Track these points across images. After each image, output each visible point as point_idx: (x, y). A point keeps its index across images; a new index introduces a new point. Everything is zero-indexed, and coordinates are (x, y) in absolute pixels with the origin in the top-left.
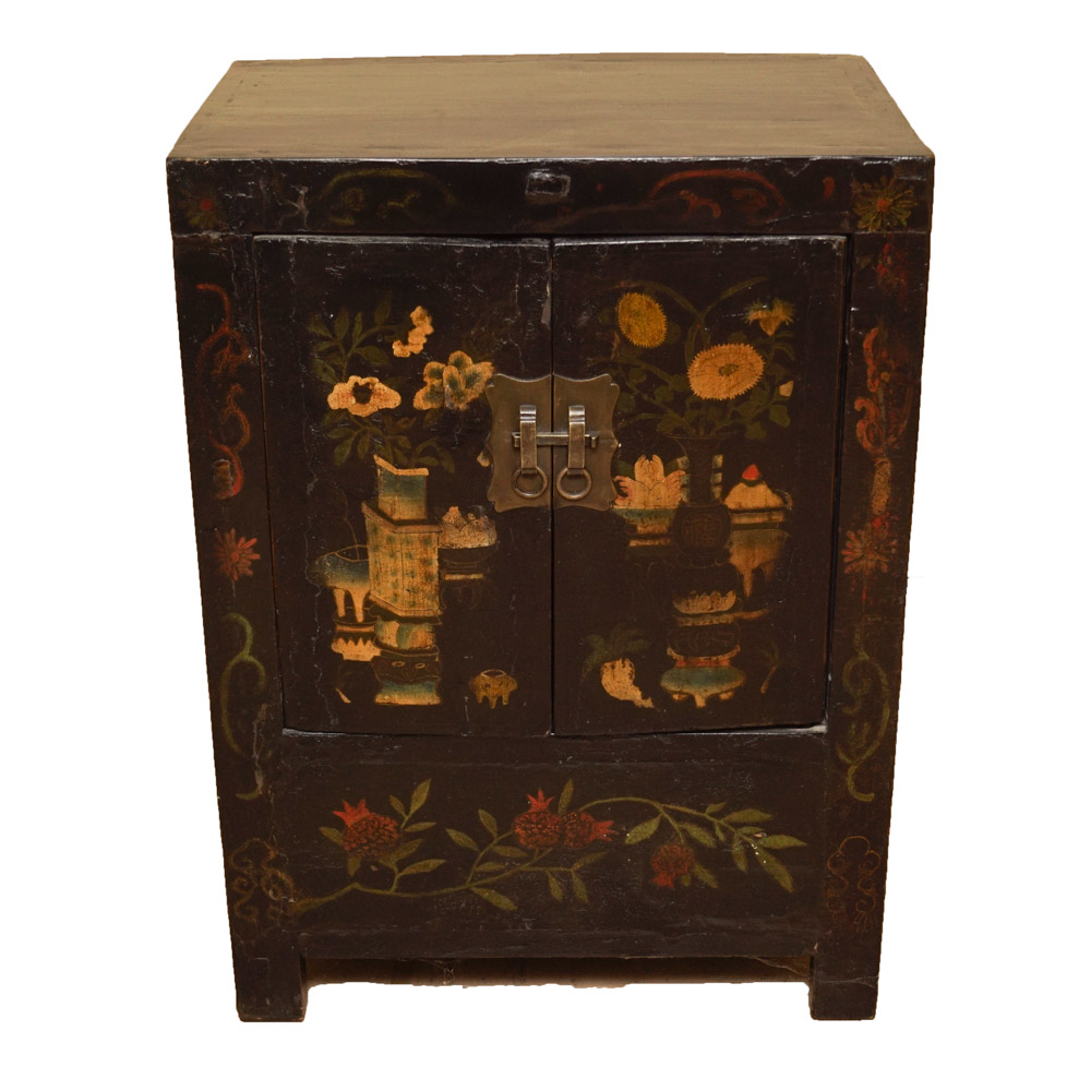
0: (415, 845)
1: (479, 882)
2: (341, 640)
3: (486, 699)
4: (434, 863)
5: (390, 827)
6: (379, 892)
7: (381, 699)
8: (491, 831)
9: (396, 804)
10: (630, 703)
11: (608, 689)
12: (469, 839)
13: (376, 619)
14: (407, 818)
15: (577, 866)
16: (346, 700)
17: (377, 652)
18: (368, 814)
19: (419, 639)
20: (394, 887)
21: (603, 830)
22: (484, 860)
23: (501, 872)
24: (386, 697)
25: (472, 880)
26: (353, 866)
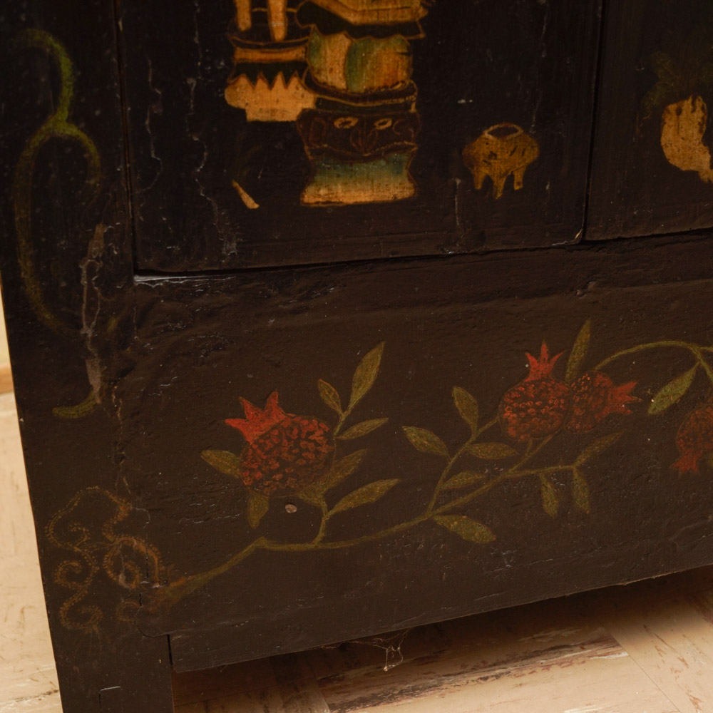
0: (353, 461)
1: (447, 507)
2: (243, 81)
3: (488, 182)
4: (380, 487)
5: (317, 435)
6: (295, 547)
7: (314, 195)
8: (469, 421)
9: (329, 394)
10: (694, 175)
11: (668, 152)
12: (436, 439)
13: (307, 32)
14: (343, 417)
15: (581, 460)
16: (251, 203)
17: (308, 101)
18: (282, 416)
19: (385, 70)
20: (321, 535)
21: (622, 396)
22: (454, 472)
23: (478, 484)
24: (323, 192)
25: (437, 506)
26: (257, 509)
